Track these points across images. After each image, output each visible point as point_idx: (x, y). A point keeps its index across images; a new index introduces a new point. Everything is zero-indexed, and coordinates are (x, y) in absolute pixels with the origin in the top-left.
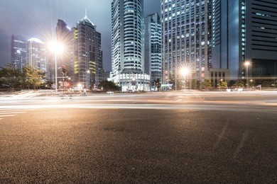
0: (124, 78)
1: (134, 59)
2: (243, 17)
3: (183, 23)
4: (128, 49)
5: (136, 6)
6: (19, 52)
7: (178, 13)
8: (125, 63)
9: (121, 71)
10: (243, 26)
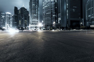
0: (32, 26)
1: (35, 20)
2: (67, 7)
3: (48, 9)
4: (33, 17)
5: (35, 3)
6: (3, 17)
7: (46, 6)
8: (32, 21)
9: (31, 24)
10: (67, 10)
